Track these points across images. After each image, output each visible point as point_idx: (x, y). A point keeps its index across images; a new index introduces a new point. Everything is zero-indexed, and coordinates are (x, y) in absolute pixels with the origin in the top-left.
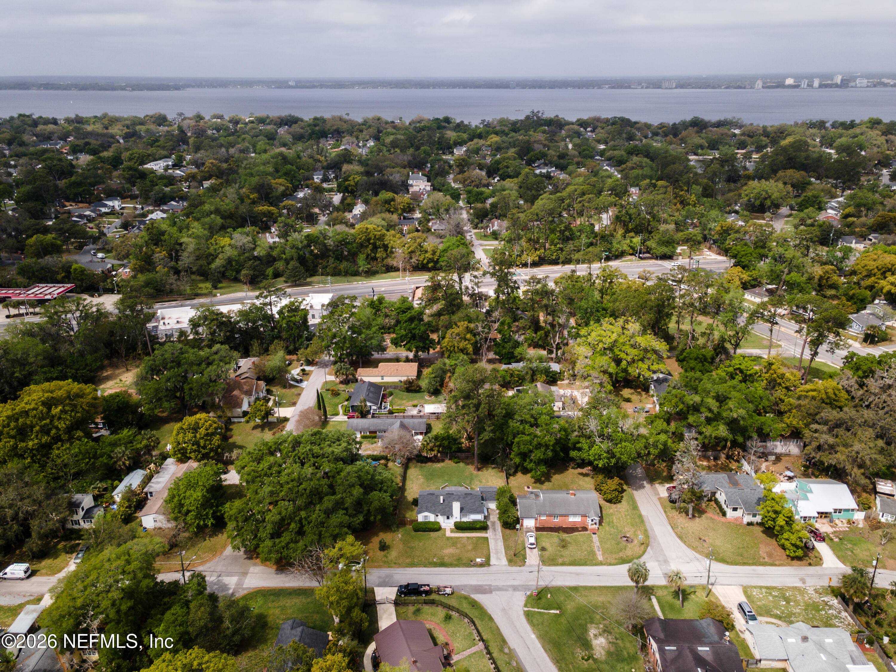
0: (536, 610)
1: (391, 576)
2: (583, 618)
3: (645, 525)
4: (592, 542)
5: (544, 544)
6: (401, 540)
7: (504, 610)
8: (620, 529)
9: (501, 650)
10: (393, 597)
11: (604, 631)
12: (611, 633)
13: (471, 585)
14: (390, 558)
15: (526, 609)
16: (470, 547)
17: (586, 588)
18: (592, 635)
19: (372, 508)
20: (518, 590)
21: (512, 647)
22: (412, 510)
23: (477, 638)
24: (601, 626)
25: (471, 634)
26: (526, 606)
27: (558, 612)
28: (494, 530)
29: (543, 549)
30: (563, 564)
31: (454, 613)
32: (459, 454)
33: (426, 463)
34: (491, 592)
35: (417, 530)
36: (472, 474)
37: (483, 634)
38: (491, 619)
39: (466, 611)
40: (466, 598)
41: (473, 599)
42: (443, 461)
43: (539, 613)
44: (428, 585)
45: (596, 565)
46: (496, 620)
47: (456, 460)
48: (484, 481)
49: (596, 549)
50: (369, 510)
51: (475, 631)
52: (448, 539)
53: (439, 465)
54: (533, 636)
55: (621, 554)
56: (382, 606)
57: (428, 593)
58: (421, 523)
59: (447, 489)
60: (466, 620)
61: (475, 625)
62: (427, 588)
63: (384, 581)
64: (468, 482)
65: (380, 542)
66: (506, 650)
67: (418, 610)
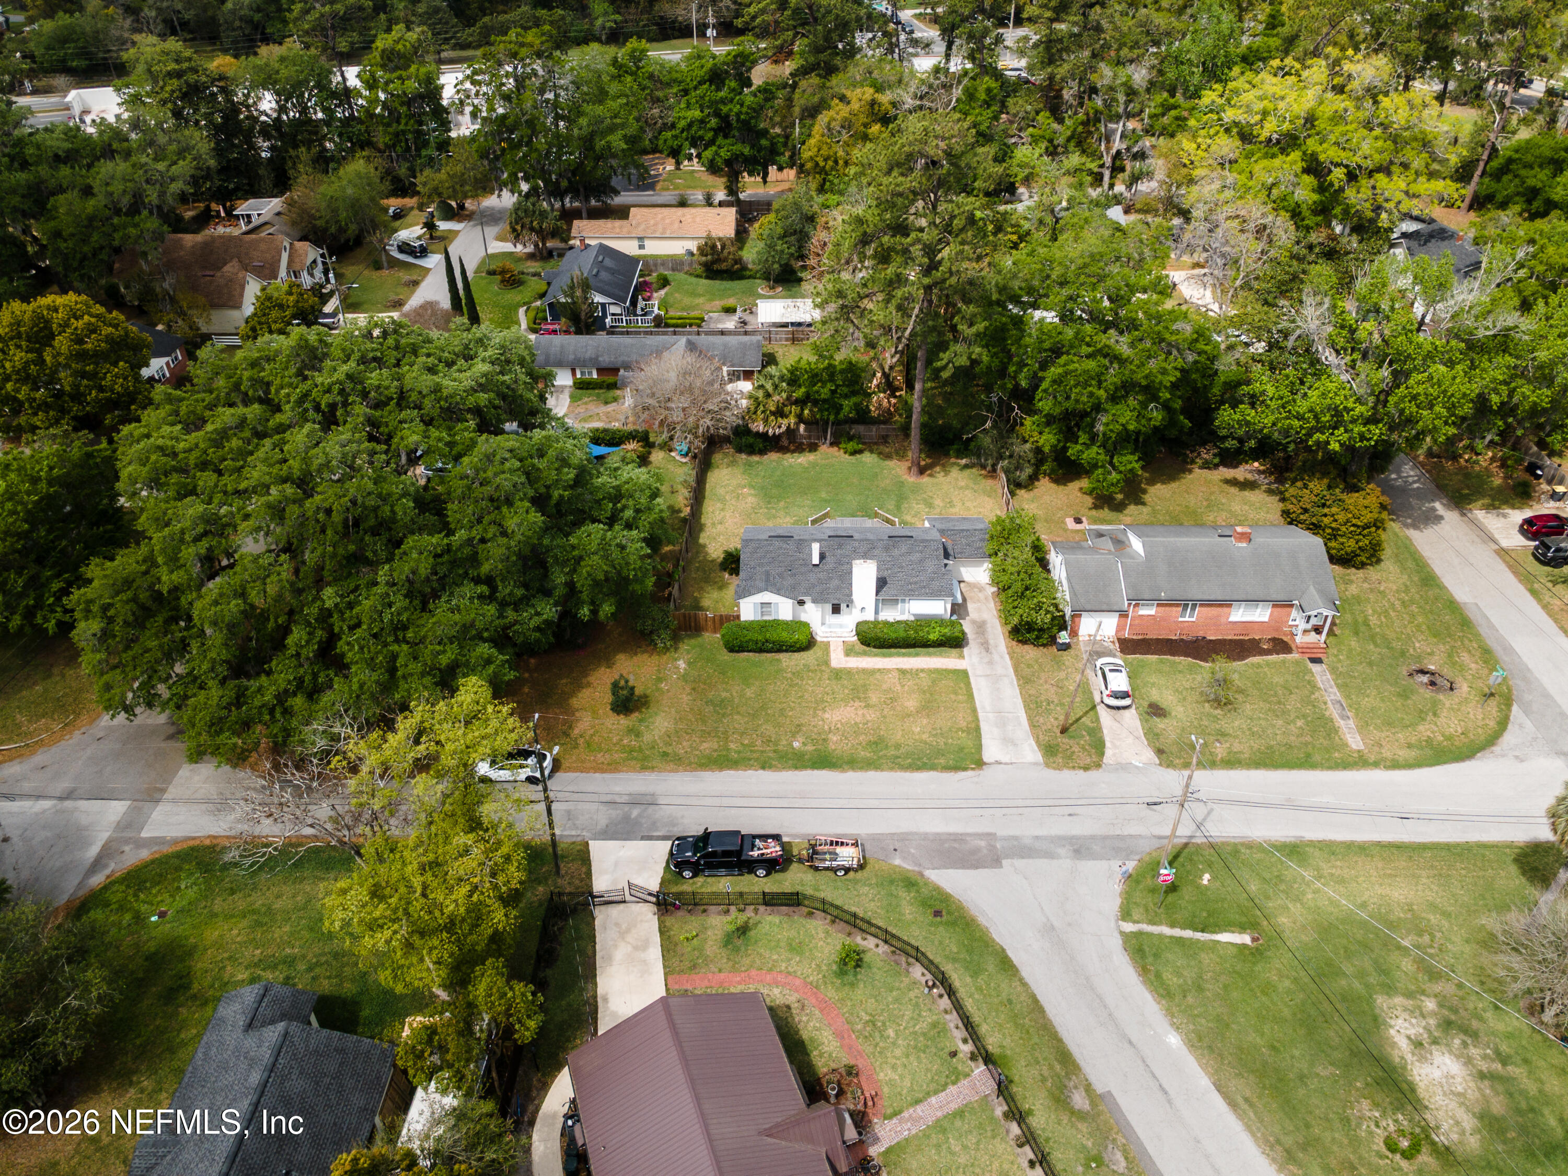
0: (1166, 930)
1: (647, 801)
2: (1348, 968)
3: (1477, 635)
4: (1314, 687)
5: (1155, 695)
6: (684, 678)
7: (1048, 929)
8: (1397, 645)
9: (1060, 1100)
10: (652, 880)
11: (1447, 1025)
12: (1475, 1035)
13: (925, 836)
14: (647, 738)
15: (1129, 927)
16: (911, 704)
17: (1330, 848)
18: (1403, 1043)
19: (581, 579)
20: (1094, 856)
21: (1100, 1087)
22: (722, 587)
23: (968, 1048)
24: (1430, 1005)
25: (938, 1029)
26: (1126, 914)
27: (1246, 939)
28: (986, 646)
29: (1156, 710)
30: (1231, 763)
31: (871, 942)
32: (860, 429)
33: (762, 452)
34: (995, 861)
35: (735, 647)
36: (901, 484)
37: (983, 1029)
38: (1006, 965)
39: (915, 936)
40: (910, 882)
41: (938, 889)
42: (813, 448)
43: (1179, 941)
44: (777, 837)
45: (1345, 765)
46: (1025, 973)
47: (852, 445)
48: (938, 502)
49: (1333, 712)
50: (571, 585)
51: (953, 1019)
52: (838, 674)
53: (802, 460)
54: (1174, 1040)
55: (1425, 730)
56: (614, 910)
57: (773, 865)
58: (750, 625)
59: (829, 523)
60: (917, 971)
61: (951, 992)
62: (773, 850)
63: (626, 818)
64: (891, 505)
65: (615, 685)
66: (1079, 1100)
67: (743, 930)
